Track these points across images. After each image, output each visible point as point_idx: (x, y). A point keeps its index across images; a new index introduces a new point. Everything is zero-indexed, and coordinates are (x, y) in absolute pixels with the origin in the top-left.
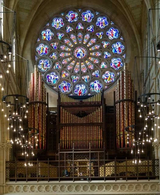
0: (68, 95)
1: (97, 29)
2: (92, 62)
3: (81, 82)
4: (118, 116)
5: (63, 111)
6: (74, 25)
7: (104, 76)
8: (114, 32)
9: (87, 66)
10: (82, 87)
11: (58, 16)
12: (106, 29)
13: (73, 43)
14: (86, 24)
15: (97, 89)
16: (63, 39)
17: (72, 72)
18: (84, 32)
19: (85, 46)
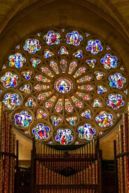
0: (45, 143)
1: (87, 55)
2: (81, 99)
3: (65, 125)
4: (120, 176)
5: (40, 167)
6: (55, 49)
7: (98, 118)
8: (112, 60)
9: (73, 104)
11: (32, 36)
12: (100, 55)
13: (53, 72)
14: (72, 49)
15: (88, 136)
16: (38, 67)
17: (52, 111)
18: (70, 58)
19: (70, 77)
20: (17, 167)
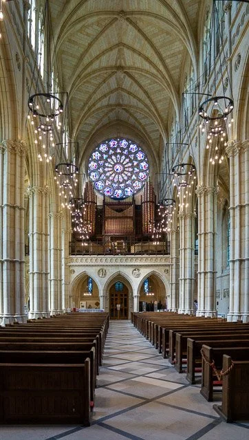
0: (110, 197)
1: (130, 153)
2: (126, 175)
3: (119, 188)
4: (143, 212)
5: (107, 207)
6: (115, 149)
7: (134, 185)
8: (142, 155)
9: (123, 178)
10: (120, 192)
11: (103, 143)
12: (136, 153)
13: (114, 162)
14: (122, 149)
15: (129, 194)
16: (107, 158)
17: (113, 181)
18: (121, 154)
19: (122, 164)
20: (96, 208)
